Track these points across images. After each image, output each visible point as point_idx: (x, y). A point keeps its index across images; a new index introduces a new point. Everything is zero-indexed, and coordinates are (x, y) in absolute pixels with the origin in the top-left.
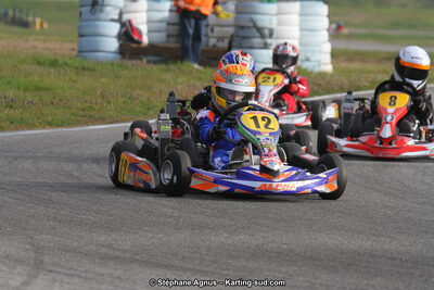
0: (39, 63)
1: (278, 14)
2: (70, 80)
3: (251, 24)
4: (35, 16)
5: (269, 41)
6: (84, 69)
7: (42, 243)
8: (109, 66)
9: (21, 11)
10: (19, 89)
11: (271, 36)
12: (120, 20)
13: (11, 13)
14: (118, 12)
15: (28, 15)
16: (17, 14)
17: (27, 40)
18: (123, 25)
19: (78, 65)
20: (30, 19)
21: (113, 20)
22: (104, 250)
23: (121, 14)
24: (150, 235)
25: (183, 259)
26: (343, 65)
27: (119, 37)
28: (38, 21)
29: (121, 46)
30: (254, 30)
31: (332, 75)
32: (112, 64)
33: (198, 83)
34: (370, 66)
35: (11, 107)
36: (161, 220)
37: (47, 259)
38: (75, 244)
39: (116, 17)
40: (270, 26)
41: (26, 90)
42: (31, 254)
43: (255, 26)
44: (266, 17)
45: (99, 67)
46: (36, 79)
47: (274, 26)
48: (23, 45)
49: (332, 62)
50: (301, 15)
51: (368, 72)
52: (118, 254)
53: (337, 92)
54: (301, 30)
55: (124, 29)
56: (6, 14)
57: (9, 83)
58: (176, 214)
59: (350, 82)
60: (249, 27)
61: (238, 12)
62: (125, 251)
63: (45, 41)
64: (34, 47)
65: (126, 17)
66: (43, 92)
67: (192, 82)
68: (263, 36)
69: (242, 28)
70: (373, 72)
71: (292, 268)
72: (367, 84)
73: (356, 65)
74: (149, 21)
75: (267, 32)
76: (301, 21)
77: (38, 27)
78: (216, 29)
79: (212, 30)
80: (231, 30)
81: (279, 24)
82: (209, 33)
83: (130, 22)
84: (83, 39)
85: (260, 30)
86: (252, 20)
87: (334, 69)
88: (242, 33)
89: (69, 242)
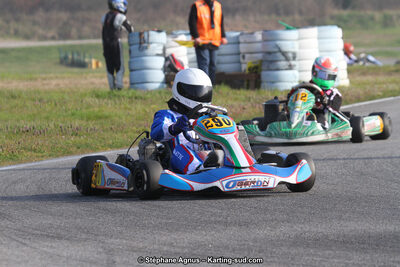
0: (98, 96)
1: (299, 39)
2: (126, 108)
3: (276, 50)
4: (91, 58)
5: (293, 63)
6: (136, 98)
7: (112, 246)
8: (158, 95)
9: (79, 54)
10: (82, 119)
11: (294, 58)
12: (164, 54)
13: (70, 56)
14: (161, 47)
15: (84, 57)
16: (76, 57)
17: (86, 78)
18: (167, 59)
19: (130, 94)
20: (87, 60)
21: (158, 55)
22: (165, 248)
23: (164, 49)
24: (204, 233)
25: (234, 250)
26: (359, 79)
27: (165, 69)
28: (94, 62)
29: (166, 76)
30: (279, 54)
31: (349, 89)
32: (160, 93)
33: (235, 103)
34: (381, 78)
35: (77, 134)
36: (213, 219)
37: (118, 259)
38: (141, 245)
39: (161, 52)
40: (293, 50)
41: (88, 119)
42: (104, 256)
43: (280, 51)
44: (289, 43)
45: (149, 96)
46: (97, 109)
47: (296, 50)
48: (83, 82)
49: (348, 77)
50: (319, 38)
51: (380, 83)
52: (178, 250)
53: (355, 102)
54: (320, 51)
55: (168, 63)
56: (66, 58)
57: (73, 114)
58: (224, 214)
59: (365, 93)
60: (275, 52)
61: (265, 40)
62: (183, 248)
63: (101, 77)
64: (92, 83)
65: (169, 52)
66: (103, 121)
67: (230, 102)
68: (287, 59)
69: (269, 53)
70: (384, 83)
71: (327, 252)
72: (380, 93)
73: (370, 78)
74: (188, 54)
75: (290, 55)
76: (319, 44)
77: (94, 66)
78: (247, 56)
79: (244, 57)
80: (260, 56)
81: (300, 47)
82: (242, 60)
83: (172, 55)
84: (134, 73)
85: (284, 54)
86: (277, 46)
87: (351, 82)
88: (270, 58)
89: (135, 244)
